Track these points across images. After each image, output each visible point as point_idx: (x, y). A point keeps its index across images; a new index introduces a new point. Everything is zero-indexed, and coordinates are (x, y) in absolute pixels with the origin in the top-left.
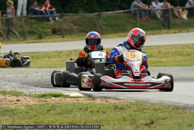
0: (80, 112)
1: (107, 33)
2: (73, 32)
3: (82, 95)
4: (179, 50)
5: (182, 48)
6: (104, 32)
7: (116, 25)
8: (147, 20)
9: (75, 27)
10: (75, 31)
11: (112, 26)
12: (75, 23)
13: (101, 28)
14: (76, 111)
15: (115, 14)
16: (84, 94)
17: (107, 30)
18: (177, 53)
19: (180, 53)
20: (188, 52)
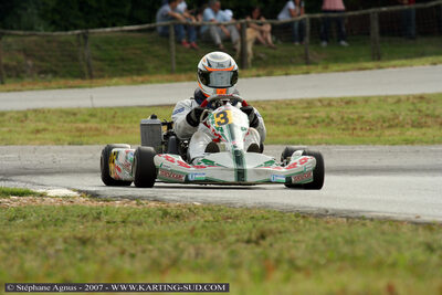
0: (83, 224)
1: (102, 77)
2: (24, 72)
3: (75, 194)
4: (270, 112)
5: (277, 109)
6: (94, 73)
7: (123, 60)
8: (192, 47)
9: (30, 63)
10: (29, 71)
11: (112, 60)
12: (28, 53)
13: (89, 66)
14: (75, 222)
15: (118, 34)
16: (80, 191)
17: (102, 70)
19: (273, 119)
20: (292, 117)
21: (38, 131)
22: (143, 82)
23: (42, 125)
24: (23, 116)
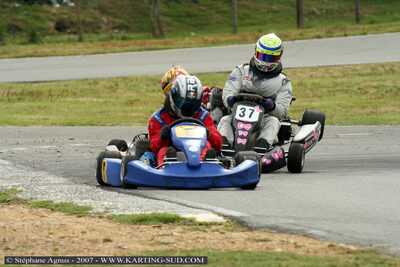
2: (99, 28)
10: (104, 27)
13: (158, 22)
18: (338, 88)
19: (344, 88)
20: (361, 86)
21: (131, 103)
22: (214, 43)
24: (114, 85)
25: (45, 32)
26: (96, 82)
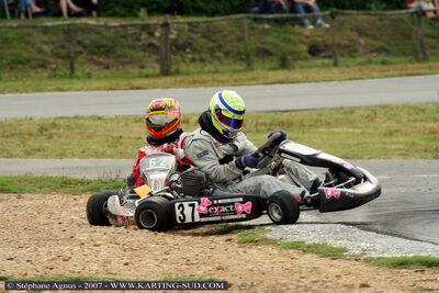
9: (362, 41)
10: (361, 50)
12: (361, 32)
21: (391, 134)
23: (394, 126)
24: (372, 113)
25: (297, 56)
26: (352, 111)
